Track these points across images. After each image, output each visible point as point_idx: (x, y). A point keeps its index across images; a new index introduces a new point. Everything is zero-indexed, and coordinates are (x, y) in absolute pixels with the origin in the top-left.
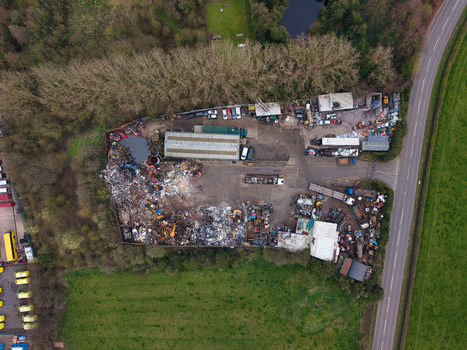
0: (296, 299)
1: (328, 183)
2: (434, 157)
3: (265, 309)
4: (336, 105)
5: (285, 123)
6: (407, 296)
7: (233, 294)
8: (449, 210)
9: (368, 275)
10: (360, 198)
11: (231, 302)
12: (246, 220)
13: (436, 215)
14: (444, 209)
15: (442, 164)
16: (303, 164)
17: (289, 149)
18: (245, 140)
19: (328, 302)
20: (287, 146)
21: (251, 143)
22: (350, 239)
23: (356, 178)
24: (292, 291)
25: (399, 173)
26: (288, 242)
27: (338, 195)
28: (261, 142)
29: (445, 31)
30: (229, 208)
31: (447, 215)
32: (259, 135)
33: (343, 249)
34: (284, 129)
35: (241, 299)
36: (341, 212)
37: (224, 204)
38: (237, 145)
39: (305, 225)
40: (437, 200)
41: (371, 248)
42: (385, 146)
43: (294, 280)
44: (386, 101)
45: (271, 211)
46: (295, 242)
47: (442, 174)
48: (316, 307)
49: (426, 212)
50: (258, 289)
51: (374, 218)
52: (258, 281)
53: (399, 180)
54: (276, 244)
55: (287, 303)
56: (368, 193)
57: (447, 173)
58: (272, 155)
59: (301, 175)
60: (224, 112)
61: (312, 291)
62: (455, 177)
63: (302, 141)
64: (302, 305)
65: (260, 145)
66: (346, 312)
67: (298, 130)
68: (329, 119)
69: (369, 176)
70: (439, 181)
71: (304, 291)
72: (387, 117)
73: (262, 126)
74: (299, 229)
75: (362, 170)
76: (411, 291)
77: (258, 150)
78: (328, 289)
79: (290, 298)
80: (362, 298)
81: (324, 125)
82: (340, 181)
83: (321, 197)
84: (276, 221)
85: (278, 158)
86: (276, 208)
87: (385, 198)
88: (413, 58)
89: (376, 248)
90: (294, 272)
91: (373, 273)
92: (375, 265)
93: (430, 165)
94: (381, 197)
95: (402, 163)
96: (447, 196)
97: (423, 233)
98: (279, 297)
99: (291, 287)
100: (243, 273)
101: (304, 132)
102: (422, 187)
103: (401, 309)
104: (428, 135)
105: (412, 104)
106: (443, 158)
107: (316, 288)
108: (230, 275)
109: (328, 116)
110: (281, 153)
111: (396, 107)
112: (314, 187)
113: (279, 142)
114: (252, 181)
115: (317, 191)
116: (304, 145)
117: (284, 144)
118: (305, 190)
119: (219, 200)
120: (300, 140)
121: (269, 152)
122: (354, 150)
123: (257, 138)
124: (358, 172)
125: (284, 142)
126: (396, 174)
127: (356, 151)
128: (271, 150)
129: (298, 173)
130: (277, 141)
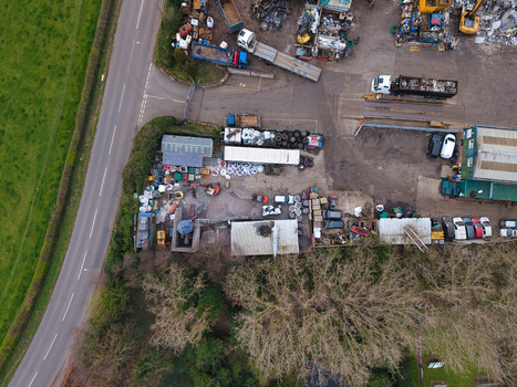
1: (281, 82)
2: (71, 125)
4: (265, 231)
5: (363, 202)
8: (50, 23)
10: (224, 45)
12: (447, 15)
13: (75, 17)
14: (59, 25)
15: (57, 112)
16: (328, 121)
17: (356, 151)
18: (444, 175)
20: (359, 156)
21: (431, 166)
23: (225, 90)
25: (139, 98)
28: (412, 169)
29: (31, 371)
30: (480, 40)
31: (54, 14)
32: (414, 184)
34: (364, 191)
36: (261, 20)
37: (489, 49)
40: (72, 42)
42: (170, 143)
44: (161, 235)
45: (397, 28)
47: (57, 91)
49: (93, 21)
51: (197, 6)
53: (141, 84)
56: (208, 53)
57: (47, 94)
58: (389, 141)
59: (334, 98)
60: (488, 231)
62: (34, 85)
63: (329, 166)
65: (415, 162)
67: (335, 187)
68: (276, 204)
69: (199, 94)
70: (64, 80)
72: (161, 205)
73: (408, 200)
75: (213, 103)
77: (419, 153)
81: (286, 193)
82: (257, 86)
83: (300, 52)
84: (388, 11)
85: (378, 134)
86: (385, 36)
87: (175, 41)
88: (103, 319)
93: (81, 110)
94: (183, 44)
95: (134, 117)
96: (51, 49)
101: (324, 182)
102: (98, 68)
104: (80, 169)
105: (106, 229)
106: (53, 124)
109: (278, 211)
110: (372, 143)
111: (143, 220)
112: (311, 71)
113: (376, 165)
114: (442, 85)
115: (306, 64)
116: (325, 157)
117: (366, 162)
118: (329, 69)
119: (499, 58)
120: (333, 168)
121: (396, 147)
122: (232, 139)
123: (420, 177)
124: (221, 100)
125: (366, 166)
126: (145, 96)
127: (229, 136)
128: (391, 151)
129: (340, 103)
130: (380, 168)
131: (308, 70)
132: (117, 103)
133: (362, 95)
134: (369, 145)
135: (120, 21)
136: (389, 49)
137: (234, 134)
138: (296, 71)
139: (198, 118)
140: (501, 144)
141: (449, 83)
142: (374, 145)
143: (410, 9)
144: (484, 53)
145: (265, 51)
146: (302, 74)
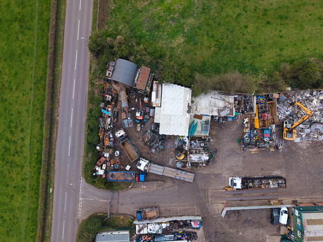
0: (199, 28)
1: (169, 184)
2: (34, 222)
3: (237, 11)
6: (55, 44)
7: (279, 28)
8: (11, 158)
9: (111, 68)
10: (128, 168)
11: (281, 17)
12: (274, 126)
13: (27, 152)
14: (17, 159)
15: (25, 216)
16: (203, 206)
17: (223, 224)
18: (282, 233)
19: (157, 27)
20: (226, 227)
21: (274, 229)
22: (138, 114)
23: (133, 191)
24: (205, 38)
25: (77, 201)
26: (221, 104)
27: (157, 170)
28: (261, 231)
30: (298, 140)
31: (12, 152)
32: (264, 241)
33: (146, 100)
35: (268, 23)
36: (151, 147)
37: (304, 145)
38: (307, 235)
39: (199, 128)
40: (27, 169)
41: (108, 103)
43: (204, 53)
45: (241, 140)
46: (211, 104)
47: (23, 203)
48: (173, 19)
49: (39, 154)
50: (249, 37)
51: (107, 143)
52: (249, 47)
53: (77, 191)
54: (235, 99)
55: (211, 22)
56: (118, 176)
57: (17, 204)
58: (245, 214)
59: (205, 191)
61: (180, 40)
62: (7, 200)
63: (208, 236)
64: (191, 21)
65: (263, 226)
66: (134, 17)
69: (116, 195)
70: (26, 194)
71: (190, 39)
74: (207, 122)
75: (127, 202)
76: (50, 51)
77: (265, 220)
78: (159, 45)
79: (207, 28)
80: (114, 36)
82: (154, 186)
83: (179, 165)
84: (234, 128)
85: (236, 211)
86: (234, 145)
87: (95, 171)
89: (102, 105)
90: (204, 63)
91: (104, 70)
92: (102, 82)
93: (40, 212)
94: (101, 172)
95: (75, 212)
96: (14, 176)
97: (41, 126)
98: (222, 29)
99: (206, 43)
100: (269, 56)
102: (47, 186)
103: (61, 27)
106: (23, 223)
107: (175, 45)
108: (285, 53)
110: (233, 218)
112: (189, 177)
113: (238, 232)
114: (276, 183)
115: (184, 172)
116: (204, 230)
117: (231, 231)
118: (199, 172)
119: (311, 150)
120: (211, 237)
121: (249, 218)
122: (141, 233)
123: (267, 236)
124: (131, 198)
125: (231, 233)
126: (81, 199)
127: (139, 231)
128: (247, 221)
129: (210, 194)
130: (241, 233)
131: (186, 177)
132: (63, 206)
133: (223, 187)
134: (231, 219)
135: (57, 152)
136: (238, 154)
137: (142, 228)
138: (178, 178)
139: (117, 211)
140: (319, 224)
141: (280, 182)
142: (235, 219)
143: (249, 126)
144: (301, 149)
145: (156, 169)
146: (182, 179)
